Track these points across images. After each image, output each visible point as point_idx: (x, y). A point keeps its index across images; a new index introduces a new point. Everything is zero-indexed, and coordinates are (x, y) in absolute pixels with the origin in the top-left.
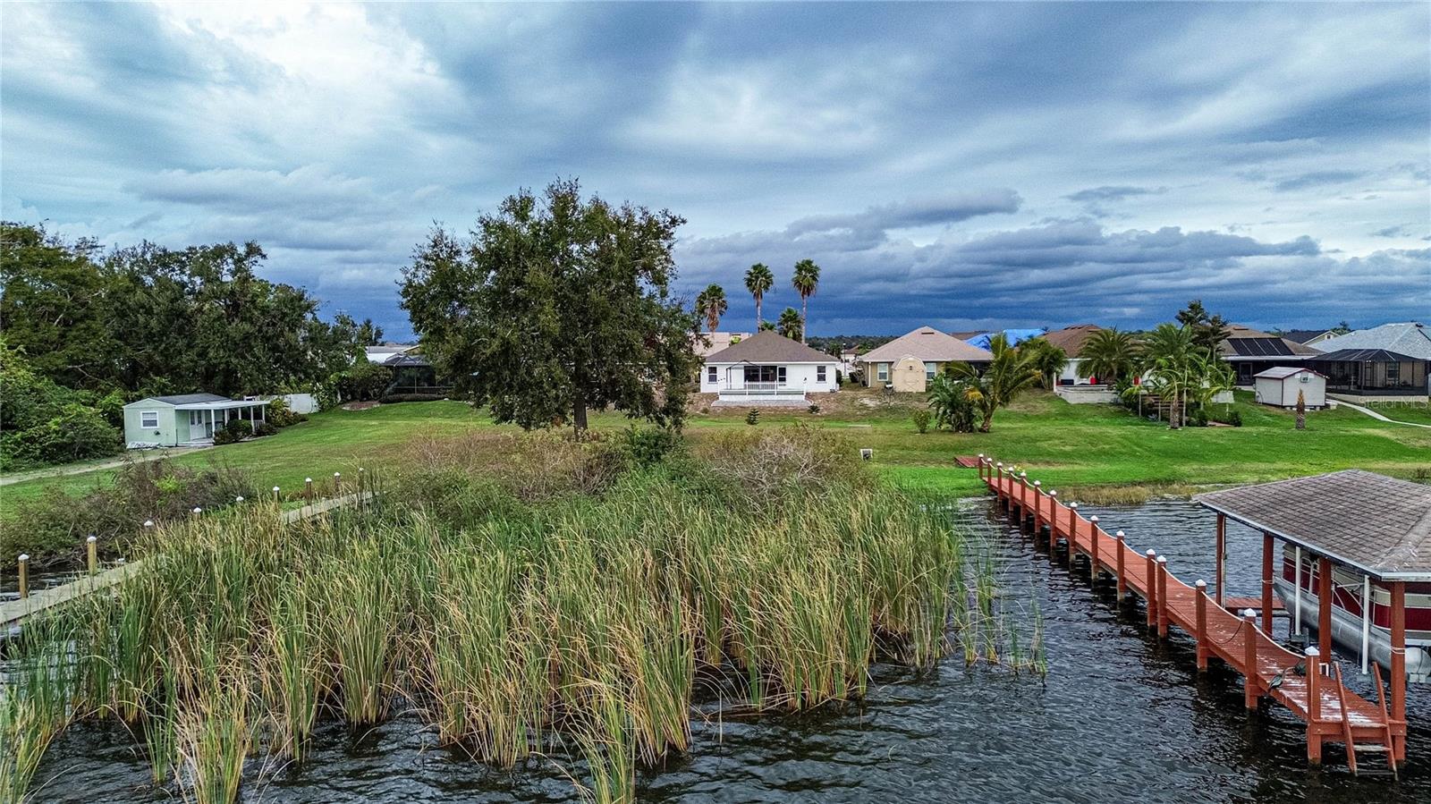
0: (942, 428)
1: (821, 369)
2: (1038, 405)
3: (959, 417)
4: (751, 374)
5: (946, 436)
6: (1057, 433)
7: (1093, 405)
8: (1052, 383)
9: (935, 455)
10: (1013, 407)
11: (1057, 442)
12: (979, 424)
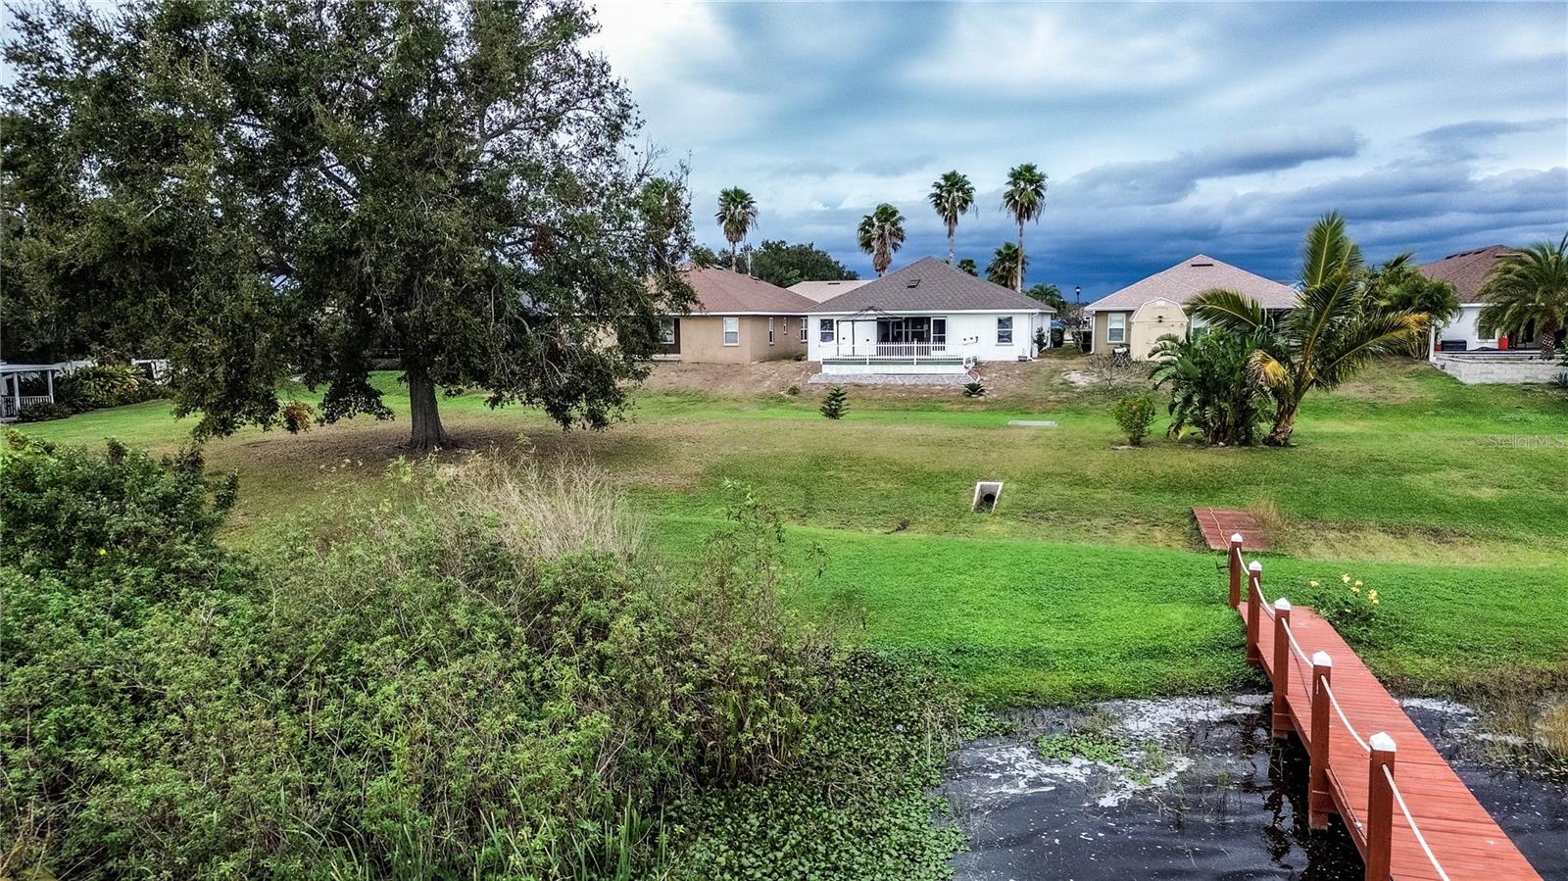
0: (1182, 434)
1: (1004, 323)
2: (1398, 385)
3: (1221, 412)
4: (890, 331)
5: (1186, 455)
6: (1453, 451)
7: (1511, 387)
8: (1427, 345)
9: (1147, 501)
10: (1349, 389)
11: (1456, 475)
12: (1266, 427)
